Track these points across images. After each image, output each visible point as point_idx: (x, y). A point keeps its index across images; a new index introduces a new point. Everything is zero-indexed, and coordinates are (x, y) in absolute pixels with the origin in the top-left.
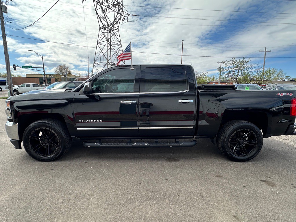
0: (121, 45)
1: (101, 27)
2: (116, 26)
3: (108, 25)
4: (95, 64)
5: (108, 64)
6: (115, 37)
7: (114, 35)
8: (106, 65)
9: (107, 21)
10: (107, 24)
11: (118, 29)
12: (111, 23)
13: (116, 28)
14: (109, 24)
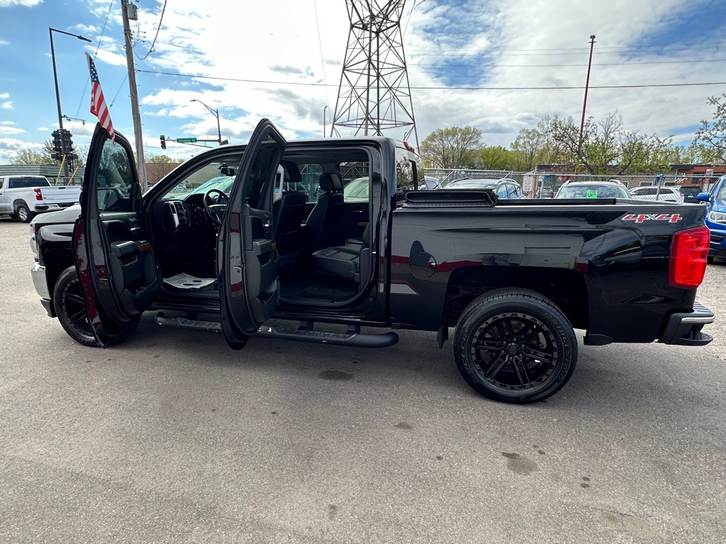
0: (405, 67)
1: (353, 23)
2: (394, 17)
3: (372, 17)
4: (336, 124)
5: (367, 125)
6: (390, 47)
7: (387, 42)
8: (363, 126)
9: (368, 5)
10: (369, 14)
11: (398, 23)
12: (381, 11)
13: (392, 22)
14: (375, 13)
